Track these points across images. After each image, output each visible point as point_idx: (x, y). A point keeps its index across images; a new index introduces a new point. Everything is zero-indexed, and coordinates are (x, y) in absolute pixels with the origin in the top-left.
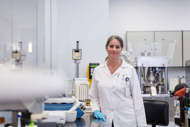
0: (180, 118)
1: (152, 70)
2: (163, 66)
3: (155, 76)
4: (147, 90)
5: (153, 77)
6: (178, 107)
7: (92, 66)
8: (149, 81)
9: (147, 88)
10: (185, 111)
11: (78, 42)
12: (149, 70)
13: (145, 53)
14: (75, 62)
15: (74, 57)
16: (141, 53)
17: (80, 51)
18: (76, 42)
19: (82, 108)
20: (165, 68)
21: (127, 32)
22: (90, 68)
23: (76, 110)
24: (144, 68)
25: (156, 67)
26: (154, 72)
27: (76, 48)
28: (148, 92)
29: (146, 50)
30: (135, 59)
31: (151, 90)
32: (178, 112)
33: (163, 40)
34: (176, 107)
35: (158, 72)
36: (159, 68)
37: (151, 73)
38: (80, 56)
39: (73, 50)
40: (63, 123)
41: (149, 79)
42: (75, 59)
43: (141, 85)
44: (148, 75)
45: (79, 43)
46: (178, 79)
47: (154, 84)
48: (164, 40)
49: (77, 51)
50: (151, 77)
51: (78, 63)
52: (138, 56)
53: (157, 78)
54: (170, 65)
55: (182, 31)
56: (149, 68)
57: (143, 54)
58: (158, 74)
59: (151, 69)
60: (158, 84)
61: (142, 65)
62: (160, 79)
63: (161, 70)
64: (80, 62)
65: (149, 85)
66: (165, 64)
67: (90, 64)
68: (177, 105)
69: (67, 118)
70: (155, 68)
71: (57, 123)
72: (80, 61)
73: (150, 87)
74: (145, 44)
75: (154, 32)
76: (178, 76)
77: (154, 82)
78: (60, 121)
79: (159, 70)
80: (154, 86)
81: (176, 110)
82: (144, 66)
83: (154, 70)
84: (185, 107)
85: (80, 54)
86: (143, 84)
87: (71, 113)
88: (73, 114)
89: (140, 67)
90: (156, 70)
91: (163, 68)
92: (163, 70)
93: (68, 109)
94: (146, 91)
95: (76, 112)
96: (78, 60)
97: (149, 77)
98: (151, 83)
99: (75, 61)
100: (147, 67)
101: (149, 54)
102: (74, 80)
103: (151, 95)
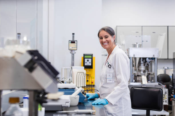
0: (168, 104)
1: (143, 61)
2: (153, 57)
3: (146, 66)
4: (138, 78)
5: (143, 67)
6: (166, 95)
7: (86, 57)
8: (140, 71)
9: (138, 77)
10: (172, 98)
11: (73, 34)
12: (140, 60)
13: (136, 45)
14: (71, 53)
15: (71, 48)
16: (133, 44)
17: (76, 42)
18: (72, 34)
19: (83, 93)
20: (155, 58)
21: (117, 26)
22: (84, 58)
23: (78, 95)
24: (135, 58)
25: (147, 58)
26: (144, 62)
27: (71, 39)
28: (138, 80)
29: (137, 42)
30: (127, 50)
31: (142, 79)
32: (166, 100)
33: (153, 32)
34: (165, 95)
35: (148, 63)
36: (149, 58)
37: (142, 63)
38: (76, 47)
39: (69, 41)
40: (68, 106)
41: (140, 68)
42: (72, 49)
43: (133, 74)
44: (139, 65)
45: (75, 35)
46: (164, 70)
47: (144, 73)
48: (155, 33)
49: (73, 42)
50: (141, 67)
51: (73, 53)
52: (130, 48)
53: (147, 68)
54: (159, 56)
55: (168, 27)
56: (140, 58)
57: (135, 46)
58: (148, 64)
59: (142, 59)
60: (148, 74)
61: (134, 55)
62: (150, 69)
63: (151, 61)
64: (75, 53)
65: (140, 74)
66: (155, 55)
67: (84, 55)
68: (166, 93)
69: (71, 101)
70: (145, 58)
71: (63, 105)
72: (75, 51)
73: (140, 76)
74: (136, 37)
75: (142, 26)
76: (164, 68)
77: (144, 71)
78: (66, 104)
79: (150, 60)
80: (144, 75)
81: (165, 98)
82: (136, 56)
83: (144, 61)
84: (172, 95)
85: (76, 45)
86: (135, 74)
87: (74, 97)
88: (76, 98)
89: (132, 58)
90: (147, 61)
91: (153, 59)
92: (153, 61)
93: (71, 94)
94: (137, 80)
95: (79, 96)
96: (73, 51)
97: (140, 66)
98: (142, 72)
99: (71, 51)
100: (138, 58)
101: (140, 46)
102: (72, 68)
103: (142, 84)
